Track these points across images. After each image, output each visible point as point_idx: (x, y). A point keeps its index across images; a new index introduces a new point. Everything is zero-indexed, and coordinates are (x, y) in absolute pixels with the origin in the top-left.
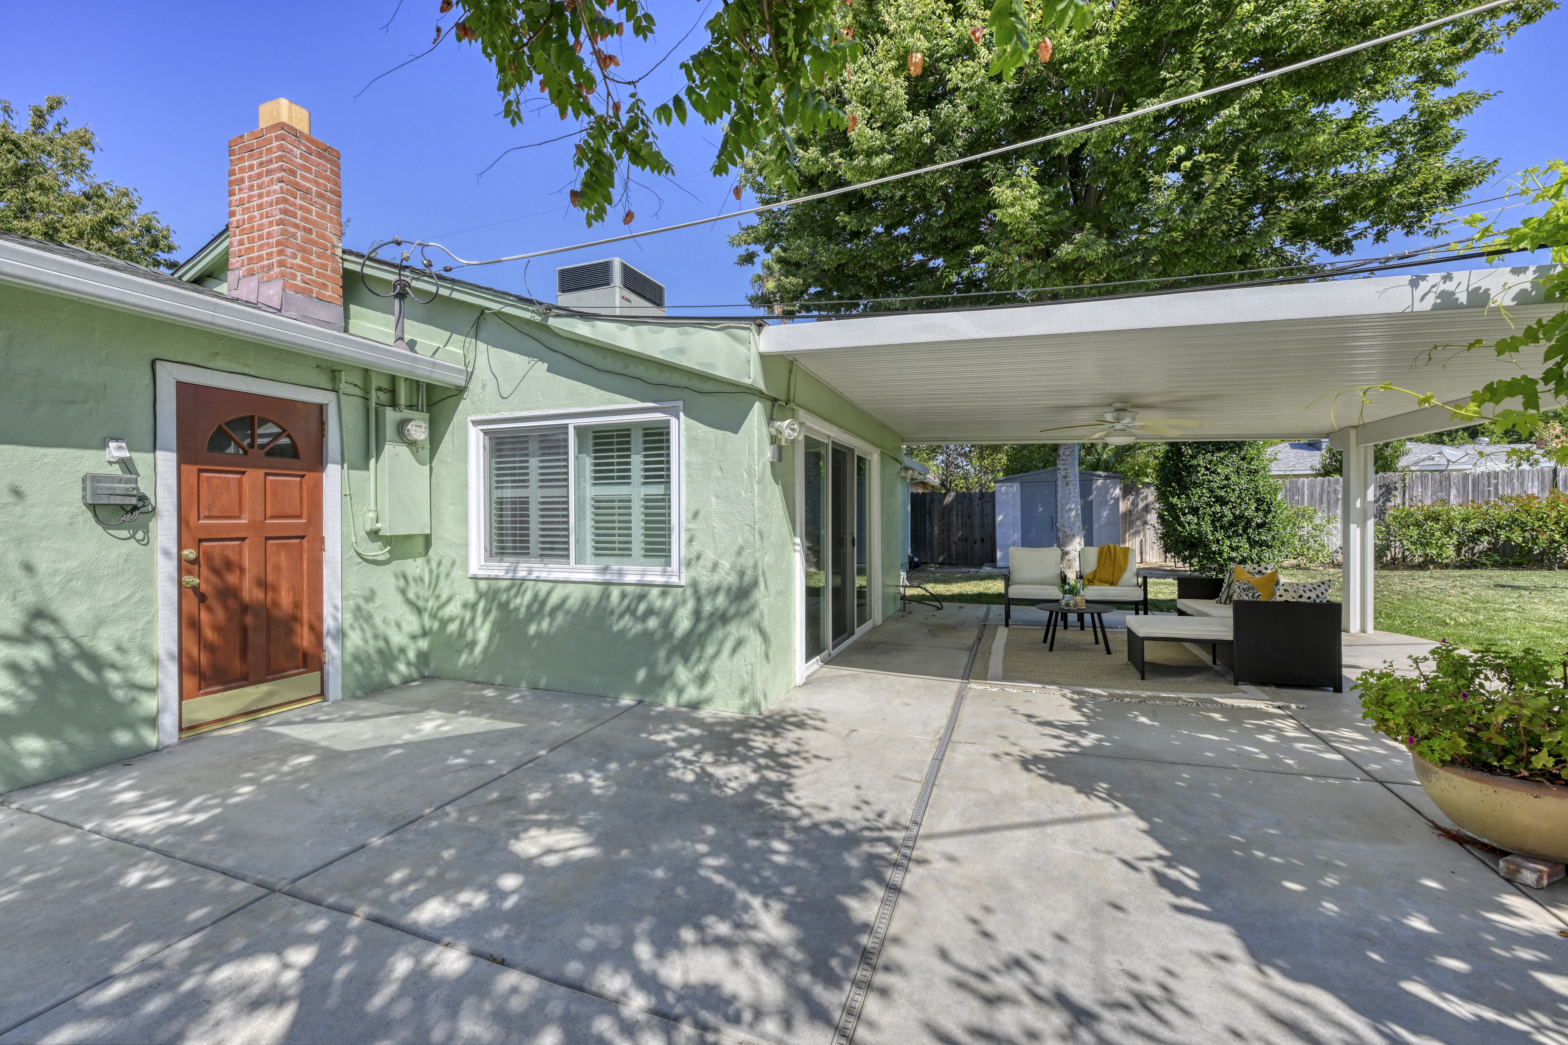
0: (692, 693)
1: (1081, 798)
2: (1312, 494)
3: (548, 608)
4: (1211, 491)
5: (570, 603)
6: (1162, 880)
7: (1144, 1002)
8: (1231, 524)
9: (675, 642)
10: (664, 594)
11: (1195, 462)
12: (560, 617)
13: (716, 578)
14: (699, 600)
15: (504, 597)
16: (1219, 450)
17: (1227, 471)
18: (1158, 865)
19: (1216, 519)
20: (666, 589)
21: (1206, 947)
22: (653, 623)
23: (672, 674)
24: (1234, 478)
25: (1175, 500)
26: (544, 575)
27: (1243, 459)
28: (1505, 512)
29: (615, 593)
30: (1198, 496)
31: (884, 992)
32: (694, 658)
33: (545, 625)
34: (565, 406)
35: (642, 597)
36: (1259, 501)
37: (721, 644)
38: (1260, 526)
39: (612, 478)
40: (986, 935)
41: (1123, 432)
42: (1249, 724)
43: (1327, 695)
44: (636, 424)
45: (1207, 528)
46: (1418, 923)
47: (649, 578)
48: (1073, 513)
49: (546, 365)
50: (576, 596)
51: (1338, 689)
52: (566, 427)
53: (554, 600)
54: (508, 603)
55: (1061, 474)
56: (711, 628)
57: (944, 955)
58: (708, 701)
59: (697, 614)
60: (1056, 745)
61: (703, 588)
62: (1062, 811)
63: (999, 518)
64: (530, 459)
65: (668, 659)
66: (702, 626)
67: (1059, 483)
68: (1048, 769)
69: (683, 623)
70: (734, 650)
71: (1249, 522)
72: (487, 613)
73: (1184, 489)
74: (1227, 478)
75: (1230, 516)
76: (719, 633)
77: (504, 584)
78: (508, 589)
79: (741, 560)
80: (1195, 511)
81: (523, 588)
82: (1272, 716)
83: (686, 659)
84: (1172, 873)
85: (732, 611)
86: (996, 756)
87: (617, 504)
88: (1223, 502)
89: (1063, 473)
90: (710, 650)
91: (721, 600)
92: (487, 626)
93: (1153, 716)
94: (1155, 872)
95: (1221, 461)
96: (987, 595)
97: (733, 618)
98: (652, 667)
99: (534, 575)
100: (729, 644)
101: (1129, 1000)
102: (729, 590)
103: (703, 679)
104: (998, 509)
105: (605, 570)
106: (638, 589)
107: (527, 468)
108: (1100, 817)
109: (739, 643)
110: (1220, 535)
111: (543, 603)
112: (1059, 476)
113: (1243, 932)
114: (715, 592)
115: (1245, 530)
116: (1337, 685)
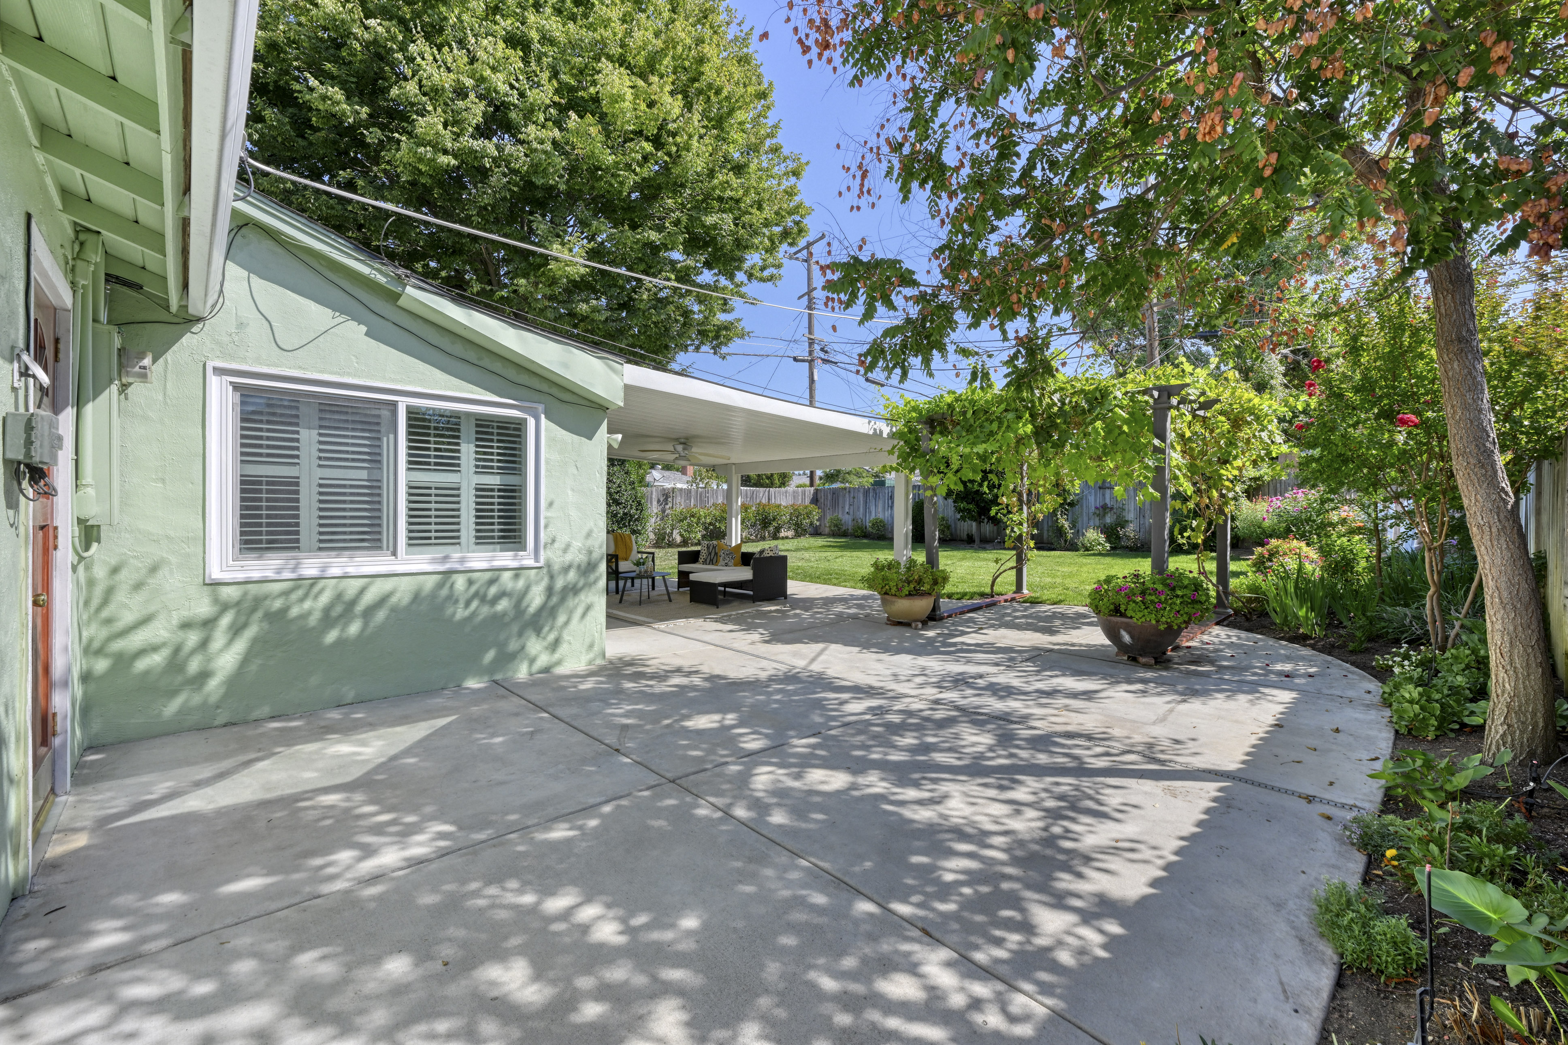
0: (544, 660)
1: (811, 645)
3: (360, 608)
5: (394, 599)
6: (875, 653)
9: (527, 616)
10: (517, 576)
12: (381, 615)
13: (569, 557)
14: (552, 577)
15: (278, 604)
18: (866, 650)
20: (518, 571)
21: (910, 658)
22: (503, 605)
23: (523, 648)
26: (352, 571)
29: (460, 582)
32: (546, 629)
33: (354, 628)
34: (393, 380)
35: (492, 582)
37: (571, 613)
39: (429, 464)
40: (877, 675)
43: (783, 600)
44: (468, 415)
47: (497, 563)
49: (364, 329)
50: (404, 590)
51: (785, 598)
52: (394, 404)
53: (369, 598)
54: (285, 610)
56: (563, 600)
57: (882, 681)
58: (559, 663)
59: (550, 591)
60: (758, 635)
61: (556, 567)
62: (817, 649)
64: (302, 431)
65: (520, 634)
66: (555, 599)
69: (536, 599)
70: (584, 615)
72: (236, 631)
76: (571, 602)
77: (277, 587)
78: (286, 593)
79: (589, 542)
81: (316, 589)
83: (538, 631)
84: (873, 651)
85: (581, 584)
87: (433, 491)
90: (561, 619)
91: (572, 575)
92: (240, 646)
93: (758, 619)
94: (870, 652)
97: (581, 589)
98: (501, 646)
99: (335, 571)
100: (580, 611)
101: (921, 670)
102: (579, 566)
103: (555, 645)
105: (446, 558)
106: (488, 575)
107: (297, 440)
108: (827, 647)
109: (588, 608)
111: (353, 602)
114: (566, 569)
116: (785, 596)
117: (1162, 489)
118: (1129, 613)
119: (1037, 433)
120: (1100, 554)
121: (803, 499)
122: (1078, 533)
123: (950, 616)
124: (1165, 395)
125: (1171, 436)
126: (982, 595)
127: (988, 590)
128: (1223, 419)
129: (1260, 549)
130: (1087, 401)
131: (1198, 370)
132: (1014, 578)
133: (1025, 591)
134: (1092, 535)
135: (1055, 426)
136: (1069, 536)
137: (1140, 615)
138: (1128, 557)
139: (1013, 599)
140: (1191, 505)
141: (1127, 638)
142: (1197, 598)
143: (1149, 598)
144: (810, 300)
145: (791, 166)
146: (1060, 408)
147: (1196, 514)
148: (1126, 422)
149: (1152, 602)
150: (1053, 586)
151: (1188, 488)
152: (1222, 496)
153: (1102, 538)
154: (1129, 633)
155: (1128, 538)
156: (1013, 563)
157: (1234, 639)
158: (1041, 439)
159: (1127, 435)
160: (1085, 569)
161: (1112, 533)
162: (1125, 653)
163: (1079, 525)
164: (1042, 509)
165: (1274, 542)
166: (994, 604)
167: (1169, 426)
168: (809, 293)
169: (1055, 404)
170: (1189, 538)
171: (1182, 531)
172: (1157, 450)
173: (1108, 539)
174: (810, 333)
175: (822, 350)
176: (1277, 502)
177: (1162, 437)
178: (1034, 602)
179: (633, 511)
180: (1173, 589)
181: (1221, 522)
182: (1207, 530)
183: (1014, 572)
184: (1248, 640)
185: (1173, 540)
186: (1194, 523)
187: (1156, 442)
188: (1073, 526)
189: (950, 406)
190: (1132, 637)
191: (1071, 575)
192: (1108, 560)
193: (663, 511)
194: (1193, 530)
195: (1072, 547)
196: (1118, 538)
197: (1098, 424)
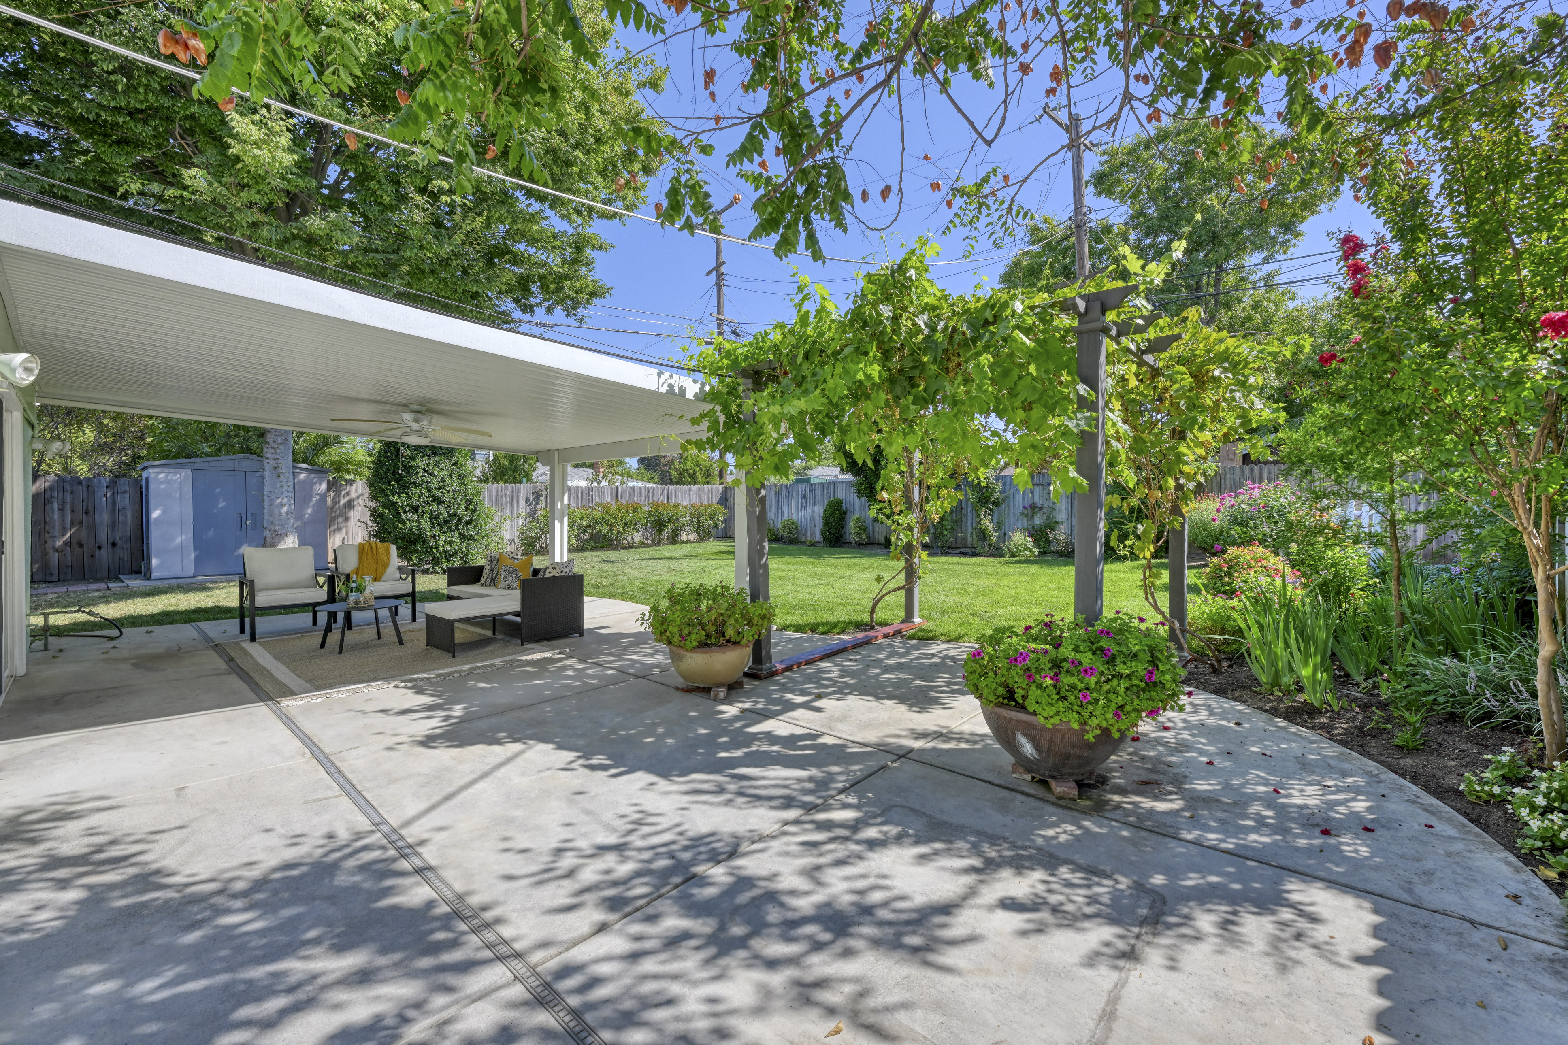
1: (496, 748)
2: (490, 497)
4: (429, 491)
6: (593, 768)
7: (639, 823)
8: (446, 522)
11: (413, 463)
16: (435, 454)
17: (442, 474)
18: (581, 761)
19: (434, 517)
21: (642, 784)
24: (448, 481)
25: (396, 499)
27: (455, 464)
28: (598, 514)
30: (418, 496)
31: (498, 921)
36: (469, 502)
38: (468, 523)
40: (524, 851)
41: (420, 433)
42: (552, 667)
43: (575, 639)
45: (425, 524)
46: (703, 731)
48: (285, 509)
51: (581, 634)
55: (268, 465)
57: (510, 878)
60: (434, 723)
62: (494, 760)
63: (155, 514)
67: (267, 474)
68: (449, 740)
71: (459, 520)
73: (404, 487)
74: (443, 480)
75: (445, 515)
80: (415, 509)
82: (560, 660)
84: (594, 762)
86: (390, 749)
88: (439, 501)
89: (273, 463)
93: (488, 681)
94: (585, 766)
95: (437, 465)
96: (176, 612)
101: (630, 827)
104: (152, 501)
108: (522, 752)
110: (436, 531)
112: (267, 466)
113: (649, 770)
115: (457, 525)
116: (580, 632)
117: (1094, 478)
118: (1031, 706)
119: (891, 380)
120: (1027, 561)
121: (710, 499)
122: (1004, 536)
123: (789, 669)
124: (1097, 306)
125: (1108, 384)
126: (859, 626)
127: (866, 618)
128: (1182, 369)
129: (1216, 560)
130: (971, 325)
131: (1152, 266)
132: (902, 601)
133: (917, 620)
134: (1019, 539)
135: (919, 366)
136: (994, 540)
137: (1050, 711)
138: (1058, 564)
139: (898, 632)
140: (1134, 502)
141: (1028, 749)
142: (1156, 677)
143: (1066, 679)
144: (719, 276)
145: (646, 73)
146: (928, 338)
147: (1138, 515)
148: (1032, 356)
149: (1072, 687)
150: (957, 610)
151: (1129, 477)
152: (1179, 487)
153: (1030, 542)
154: (1032, 740)
155: (1058, 541)
156: (901, 580)
157: (1203, 715)
158: (898, 391)
159: (1034, 378)
160: (1004, 582)
161: (1040, 536)
162: (1028, 770)
163: (1006, 527)
164: (936, 509)
165: (1233, 551)
166: (867, 642)
167: (1105, 368)
168: (717, 268)
169: (919, 331)
170: (1131, 547)
171: (1123, 538)
172: (1083, 403)
173: (1037, 543)
174: (719, 313)
175: (733, 332)
176: (1229, 501)
177: (1092, 382)
178: (925, 638)
179: (461, 512)
180: (1111, 660)
181: (1177, 525)
182: (1158, 539)
183: (903, 592)
184: (1224, 715)
185: (1107, 545)
186: (1140, 528)
187: (1082, 389)
188: (999, 528)
189: (776, 348)
190: (1037, 748)
191: (984, 592)
192: (1034, 569)
193: (534, 512)
194: (1138, 538)
195: (996, 552)
196: (1048, 541)
197: (986, 359)
